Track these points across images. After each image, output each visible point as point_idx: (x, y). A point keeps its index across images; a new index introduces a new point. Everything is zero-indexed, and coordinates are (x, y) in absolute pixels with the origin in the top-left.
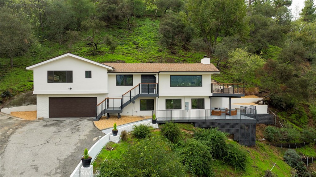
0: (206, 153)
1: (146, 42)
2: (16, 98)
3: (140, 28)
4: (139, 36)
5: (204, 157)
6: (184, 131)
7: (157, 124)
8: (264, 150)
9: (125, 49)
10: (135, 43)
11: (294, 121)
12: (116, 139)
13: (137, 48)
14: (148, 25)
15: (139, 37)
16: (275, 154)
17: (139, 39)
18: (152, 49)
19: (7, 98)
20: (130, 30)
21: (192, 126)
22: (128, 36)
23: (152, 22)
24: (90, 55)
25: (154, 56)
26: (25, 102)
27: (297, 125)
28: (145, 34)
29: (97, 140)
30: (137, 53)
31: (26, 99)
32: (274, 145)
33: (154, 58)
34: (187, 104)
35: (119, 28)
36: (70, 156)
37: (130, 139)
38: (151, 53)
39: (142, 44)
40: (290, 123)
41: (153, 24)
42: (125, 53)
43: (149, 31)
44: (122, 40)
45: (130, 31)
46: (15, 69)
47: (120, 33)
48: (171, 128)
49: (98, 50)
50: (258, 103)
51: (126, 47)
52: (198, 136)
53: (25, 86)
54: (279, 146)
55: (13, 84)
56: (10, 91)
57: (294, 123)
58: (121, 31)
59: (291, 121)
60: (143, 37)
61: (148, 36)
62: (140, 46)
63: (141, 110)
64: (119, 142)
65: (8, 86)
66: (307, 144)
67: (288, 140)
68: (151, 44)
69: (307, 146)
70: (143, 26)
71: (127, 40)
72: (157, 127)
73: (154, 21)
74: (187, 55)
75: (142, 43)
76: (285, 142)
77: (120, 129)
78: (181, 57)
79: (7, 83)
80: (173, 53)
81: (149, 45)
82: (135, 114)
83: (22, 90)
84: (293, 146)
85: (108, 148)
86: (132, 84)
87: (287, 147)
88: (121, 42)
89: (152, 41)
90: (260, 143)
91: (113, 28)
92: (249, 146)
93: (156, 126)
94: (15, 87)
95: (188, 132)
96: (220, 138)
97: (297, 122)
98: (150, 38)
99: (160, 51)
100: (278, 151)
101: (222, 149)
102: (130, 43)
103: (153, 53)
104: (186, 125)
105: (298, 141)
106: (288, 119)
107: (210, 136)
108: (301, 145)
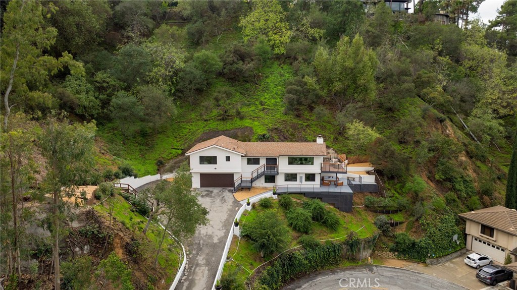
0: (307, 218)
2: (168, 166)
3: (267, 80)
4: (265, 92)
5: (305, 221)
6: (295, 200)
7: (276, 195)
8: (361, 215)
9: (252, 111)
10: (262, 103)
11: (397, 190)
12: (249, 208)
13: (264, 109)
14: (276, 74)
15: (266, 94)
16: (369, 219)
17: (266, 97)
18: (278, 110)
19: (161, 166)
20: (256, 84)
21: (303, 196)
22: (254, 92)
23: (280, 69)
24: (220, 120)
25: (279, 121)
26: (174, 169)
27: (399, 194)
29: (239, 209)
30: (263, 116)
31: (174, 166)
32: (371, 211)
33: (279, 122)
34: (301, 177)
35: (246, 81)
36: (226, 220)
37: (258, 208)
38: (276, 116)
39: (268, 104)
40: (393, 191)
41: (281, 72)
42: (252, 117)
43: (276, 85)
44: (248, 99)
45: (257, 86)
46: (159, 136)
47: (247, 90)
48: (285, 200)
49: (227, 114)
50: (368, 173)
51: (253, 108)
52: (305, 206)
53: (171, 153)
54: (376, 212)
55: (162, 152)
56: (162, 160)
57: (397, 192)
58: (248, 85)
59: (395, 190)
60: (269, 95)
61: (275, 92)
62: (267, 107)
63: (266, 182)
64: (251, 210)
65: (160, 155)
66: (400, 211)
67: (384, 207)
68: (278, 103)
69: (399, 213)
70: (270, 76)
71: (254, 99)
72: (277, 198)
73: (282, 68)
74: (312, 118)
75: (268, 102)
76: (382, 209)
77: (252, 201)
78: (305, 121)
79: (158, 152)
80: (298, 116)
81: (275, 105)
82: (261, 185)
83: (170, 158)
84: (388, 212)
85: (245, 214)
86: (259, 164)
87: (383, 212)
88: (248, 101)
89: (279, 100)
90: (358, 209)
91: (239, 81)
92: (347, 212)
93: (275, 197)
94: (164, 156)
95: (299, 201)
96: (321, 208)
97: (399, 191)
98: (277, 95)
99: (286, 114)
100: (373, 216)
101: (320, 215)
102: (257, 103)
103: (278, 116)
104: (298, 195)
105: (393, 209)
106: (394, 187)
107: (313, 206)
108: (395, 212)
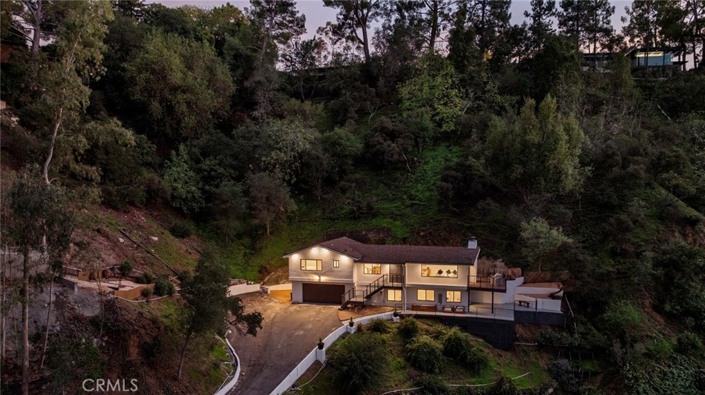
0: (434, 351)
2: (274, 275)
3: (425, 167)
4: (420, 183)
5: (430, 354)
6: (424, 326)
7: (398, 317)
8: (528, 356)
9: (396, 207)
12: (353, 330)
14: (440, 159)
16: (541, 363)
20: (409, 172)
21: (437, 321)
22: (404, 183)
23: (447, 153)
24: (351, 218)
25: (430, 220)
26: (282, 280)
28: (429, 179)
29: (336, 329)
30: (410, 214)
31: (283, 276)
32: (547, 352)
33: (430, 223)
34: (440, 296)
35: (395, 169)
37: (365, 331)
38: (429, 214)
39: (420, 198)
40: (590, 326)
41: (447, 156)
42: (394, 216)
44: (394, 192)
45: (409, 174)
48: (408, 325)
49: (361, 211)
50: (550, 296)
51: (399, 204)
54: (555, 354)
56: (268, 267)
60: (424, 186)
62: (417, 202)
66: (596, 355)
68: (433, 198)
69: (594, 358)
70: (431, 161)
71: (402, 191)
72: (398, 321)
73: (450, 150)
75: (420, 196)
77: (356, 321)
80: (459, 214)
82: (382, 304)
84: (575, 357)
85: (343, 337)
86: (380, 273)
87: (566, 356)
91: (387, 169)
92: (505, 350)
93: (396, 319)
95: (431, 328)
100: (549, 359)
101: (456, 349)
102: (405, 197)
103: (431, 214)
107: (448, 336)
108: (587, 357)
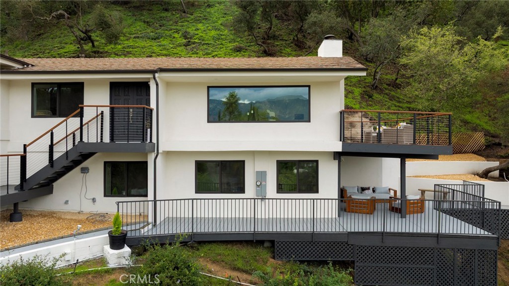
1: (213, 33)
4: (201, 22)
7: (127, 250)
10: (186, 36)
13: (187, 44)
15: (200, 25)
17: (199, 28)
18: (221, 46)
20: (184, 12)
22: (176, 23)
28: (214, 19)
35: (164, 10)
39: (202, 36)
47: (162, 19)
50: (485, 175)
58: (164, 14)
60: (207, 25)
61: (220, 23)
62: (196, 41)
68: (223, 37)
71: (171, 30)
80: (267, 53)
81: (217, 38)
82: (88, 208)
88: (157, 34)
89: (226, 32)
93: (120, 257)
98: (224, 26)
99: (238, 49)
104: (244, 251)
